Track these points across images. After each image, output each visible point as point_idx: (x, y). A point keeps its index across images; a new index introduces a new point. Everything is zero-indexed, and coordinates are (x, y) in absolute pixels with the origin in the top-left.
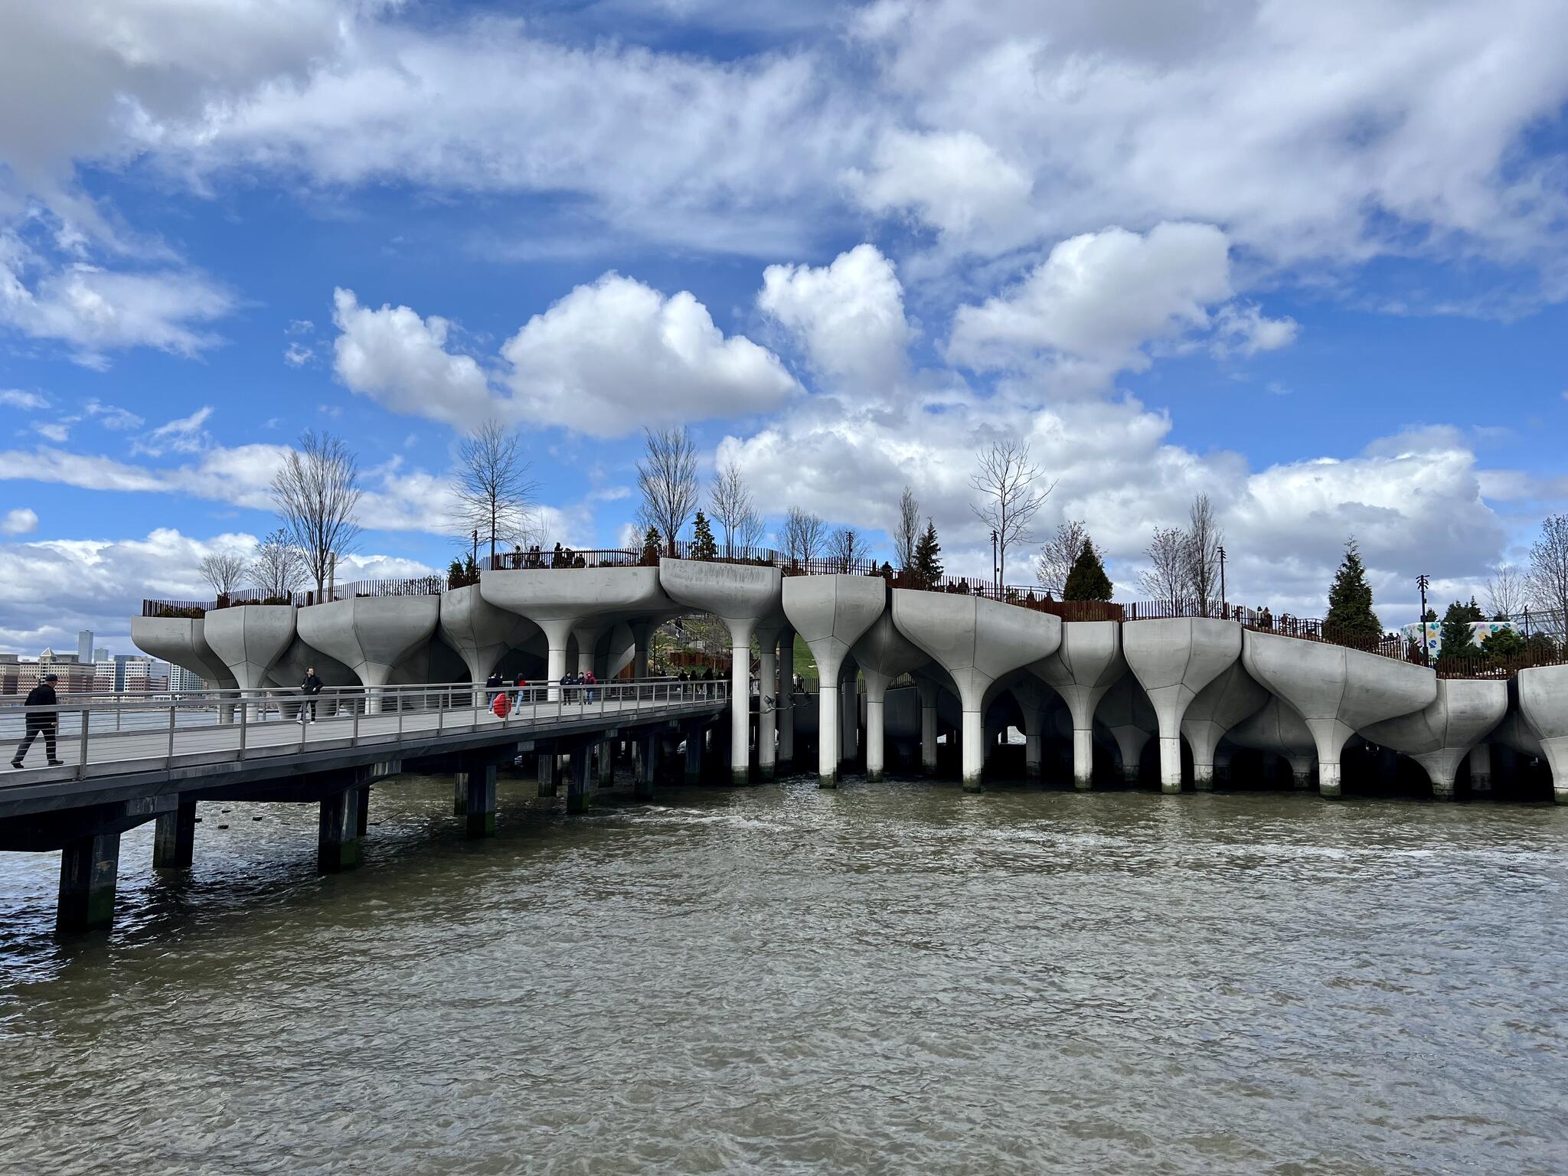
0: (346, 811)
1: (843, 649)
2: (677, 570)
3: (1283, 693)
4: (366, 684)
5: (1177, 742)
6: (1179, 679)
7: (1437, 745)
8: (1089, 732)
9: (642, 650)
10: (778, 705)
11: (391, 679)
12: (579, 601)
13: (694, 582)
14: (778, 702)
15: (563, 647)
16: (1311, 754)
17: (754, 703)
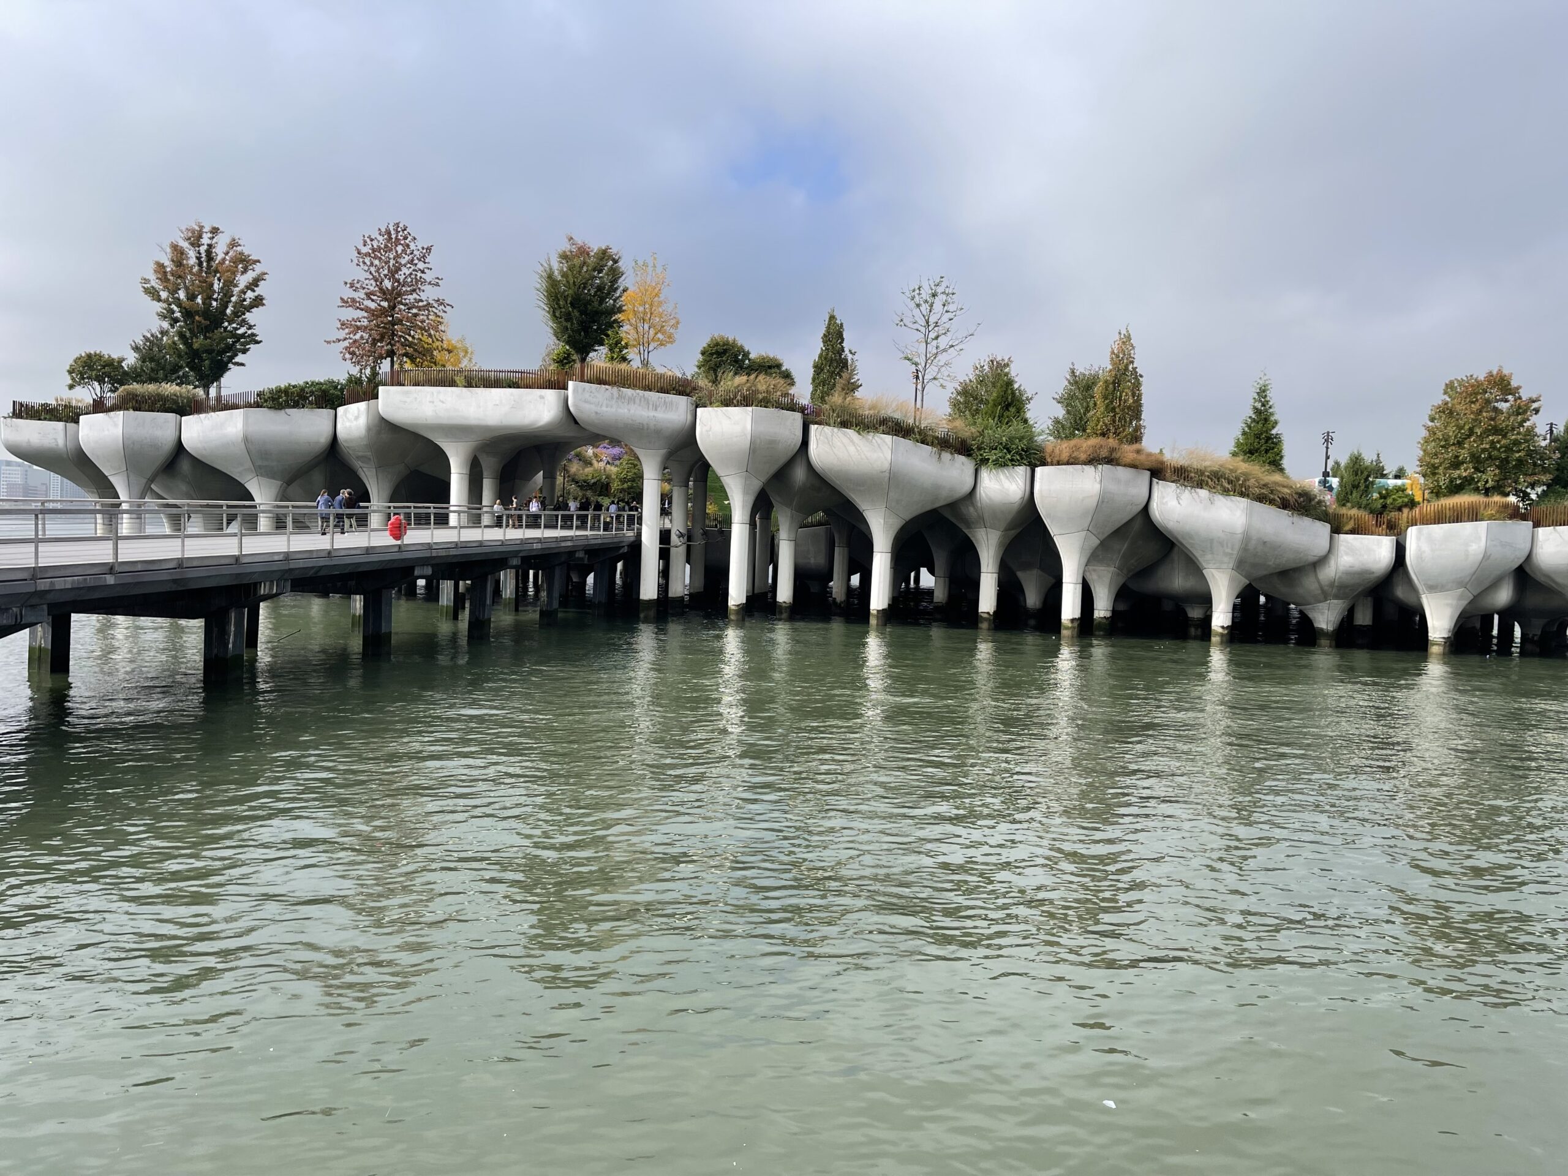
0: (233, 629)
1: (757, 485)
2: (587, 395)
3: (1184, 542)
4: (258, 500)
5: (1079, 588)
6: (1086, 525)
7: (1325, 596)
8: (996, 576)
9: (550, 477)
10: (689, 539)
11: (283, 496)
12: (483, 423)
13: (604, 409)
14: (689, 536)
15: (466, 471)
16: (1206, 600)
17: (665, 536)
